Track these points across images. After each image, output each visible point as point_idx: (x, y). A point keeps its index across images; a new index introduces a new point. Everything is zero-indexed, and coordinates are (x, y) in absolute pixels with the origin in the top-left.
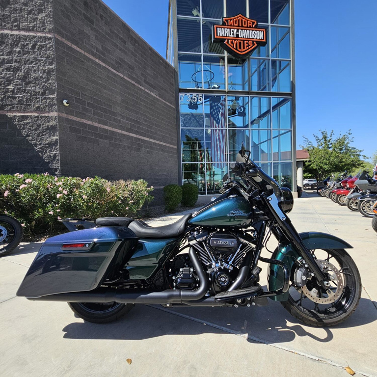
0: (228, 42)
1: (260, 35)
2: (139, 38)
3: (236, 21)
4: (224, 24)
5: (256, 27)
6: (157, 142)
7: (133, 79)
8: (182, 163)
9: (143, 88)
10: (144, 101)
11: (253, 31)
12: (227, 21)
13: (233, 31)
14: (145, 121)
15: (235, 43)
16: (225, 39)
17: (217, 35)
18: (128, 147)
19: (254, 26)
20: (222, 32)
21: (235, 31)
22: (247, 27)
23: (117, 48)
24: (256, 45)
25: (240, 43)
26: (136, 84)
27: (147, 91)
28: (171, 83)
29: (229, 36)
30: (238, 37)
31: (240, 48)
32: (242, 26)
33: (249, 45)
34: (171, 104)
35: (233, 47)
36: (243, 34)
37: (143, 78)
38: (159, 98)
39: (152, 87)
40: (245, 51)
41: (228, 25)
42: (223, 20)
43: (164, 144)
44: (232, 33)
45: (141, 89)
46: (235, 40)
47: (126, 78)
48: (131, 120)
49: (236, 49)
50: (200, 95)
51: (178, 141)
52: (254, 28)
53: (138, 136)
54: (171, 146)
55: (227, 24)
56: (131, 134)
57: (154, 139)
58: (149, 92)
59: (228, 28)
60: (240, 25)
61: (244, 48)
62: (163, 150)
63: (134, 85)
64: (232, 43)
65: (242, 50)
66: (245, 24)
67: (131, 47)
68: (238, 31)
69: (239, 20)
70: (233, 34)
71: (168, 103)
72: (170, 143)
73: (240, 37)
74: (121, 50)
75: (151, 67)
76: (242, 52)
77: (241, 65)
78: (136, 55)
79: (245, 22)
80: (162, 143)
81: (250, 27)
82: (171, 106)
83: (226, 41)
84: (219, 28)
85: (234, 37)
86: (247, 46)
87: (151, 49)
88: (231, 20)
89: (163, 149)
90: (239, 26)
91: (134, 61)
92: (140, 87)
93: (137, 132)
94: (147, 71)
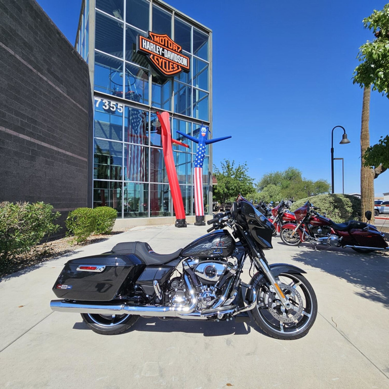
0: (153, 58)
1: (184, 62)
2: (43, 14)
3: (162, 40)
4: (149, 38)
5: (181, 52)
6: (60, 150)
7: (30, 62)
8: (94, 180)
9: (45, 78)
10: (45, 95)
11: (178, 55)
12: (153, 36)
13: (159, 48)
14: (45, 121)
15: (160, 61)
16: (151, 54)
17: (142, 47)
18: (16, 153)
19: (179, 51)
20: (148, 46)
21: (161, 49)
22: (172, 49)
23: (7, 12)
24: (180, 69)
25: (165, 63)
26: (35, 71)
27: (50, 83)
28: (83, 82)
29: (155, 52)
30: (164, 56)
31: (166, 67)
32: (168, 47)
33: (173, 68)
34: (83, 106)
35: (159, 64)
36: (169, 55)
37: (47, 67)
38: (67, 96)
39: (58, 80)
40: (170, 72)
41: (154, 41)
42: (149, 34)
43: (70, 154)
44: (158, 50)
45: (41, 78)
46: (161, 58)
47: (18, 57)
48: (23, 116)
49: (162, 67)
50: (120, 104)
51: (89, 153)
52: (179, 53)
53: (33, 140)
54: (79, 157)
55: (153, 39)
56: (21, 136)
57: (57, 146)
58: (54, 86)
59: (154, 44)
60: (166, 45)
61: (169, 69)
62: (68, 163)
63: (31, 71)
64: (157, 59)
65: (168, 70)
66: (171, 46)
67: (29, 19)
68: (163, 50)
69: (165, 40)
70: (159, 52)
71: (78, 105)
72: (80, 155)
73: (165, 56)
74: (12, 16)
75: (58, 56)
76: (167, 71)
77: (160, 85)
78: (37, 34)
79: (171, 44)
80: (68, 153)
81: (175, 50)
82: (83, 109)
83: (152, 55)
84: (145, 40)
85: (159, 55)
86: (172, 68)
87: (59, 33)
88: (157, 37)
89: (69, 160)
90: (164, 45)
91: (33, 40)
92: (41, 76)
93: (33, 134)
94: (53, 58)
